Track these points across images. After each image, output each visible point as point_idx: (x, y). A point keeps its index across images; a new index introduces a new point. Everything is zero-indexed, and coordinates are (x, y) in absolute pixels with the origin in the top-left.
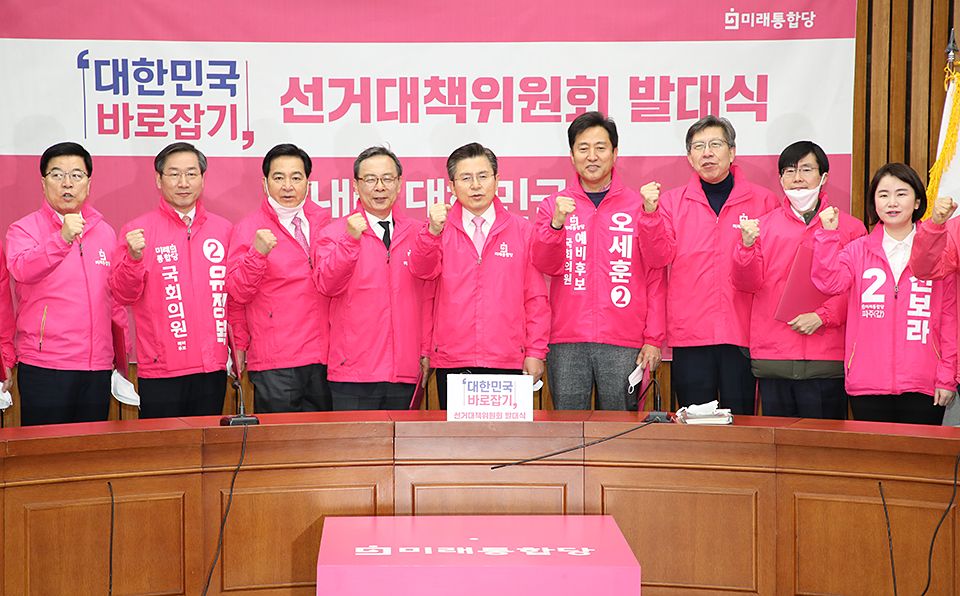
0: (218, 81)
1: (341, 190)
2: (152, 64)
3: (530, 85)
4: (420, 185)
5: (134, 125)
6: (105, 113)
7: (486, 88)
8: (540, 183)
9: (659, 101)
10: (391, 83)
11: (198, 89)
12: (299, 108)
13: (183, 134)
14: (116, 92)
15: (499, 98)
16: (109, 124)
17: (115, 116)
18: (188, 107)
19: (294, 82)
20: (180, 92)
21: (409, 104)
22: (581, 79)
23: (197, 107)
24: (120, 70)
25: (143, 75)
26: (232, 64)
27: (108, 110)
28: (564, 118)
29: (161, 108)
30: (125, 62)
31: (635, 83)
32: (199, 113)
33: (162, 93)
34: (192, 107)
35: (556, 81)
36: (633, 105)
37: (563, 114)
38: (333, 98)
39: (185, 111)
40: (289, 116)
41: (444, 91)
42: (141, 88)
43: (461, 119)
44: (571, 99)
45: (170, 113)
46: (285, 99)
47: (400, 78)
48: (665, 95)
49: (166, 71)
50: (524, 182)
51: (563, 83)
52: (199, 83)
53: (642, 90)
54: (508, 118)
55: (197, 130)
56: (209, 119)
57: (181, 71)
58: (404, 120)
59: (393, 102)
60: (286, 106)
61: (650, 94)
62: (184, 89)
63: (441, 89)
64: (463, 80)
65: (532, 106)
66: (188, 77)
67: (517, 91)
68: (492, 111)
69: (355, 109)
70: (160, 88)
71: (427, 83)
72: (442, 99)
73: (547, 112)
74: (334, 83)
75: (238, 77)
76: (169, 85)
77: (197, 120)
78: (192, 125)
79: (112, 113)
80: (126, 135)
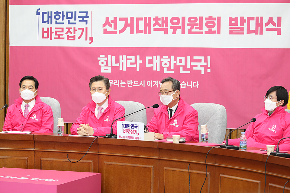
0: (81, 19)
1: (123, 59)
2: (60, 13)
3: (192, 20)
4: (151, 58)
5: (54, 36)
6: (44, 31)
7: (175, 21)
8: (195, 58)
9: (240, 26)
10: (141, 19)
11: (75, 22)
12: (109, 29)
13: (70, 38)
14: (48, 23)
15: (180, 25)
16: (46, 35)
17: (48, 32)
18: (71, 28)
19: (107, 19)
20: (69, 23)
21: (147, 27)
22: (210, 18)
23: (74, 28)
24: (50, 15)
25: (57, 17)
26: (86, 13)
27: (46, 30)
28: (204, 33)
29: (62, 29)
30: (51, 12)
31: (231, 19)
32: (75, 30)
33: (63, 23)
34: (73, 29)
35: (201, 18)
36: (230, 28)
37: (203, 31)
38: (121, 25)
39: (70, 30)
40: (105, 32)
41: (160, 22)
42: (56, 22)
43: (166, 33)
44: (207, 25)
45: (66, 31)
46: (104, 25)
47: (144, 17)
48: (242, 24)
49: (65, 16)
50: (189, 57)
51: (204, 19)
52: (75, 19)
53: (233, 22)
54: (183, 32)
55: (74, 37)
56: (79, 33)
57: (69, 15)
58: (145, 33)
59: (142, 27)
60: (105, 28)
61: (236, 24)
62: (70, 22)
63: (159, 21)
64: (167, 18)
65: (192, 28)
66: (72, 18)
67: (187, 22)
68: (177, 29)
69: (128, 29)
70: (62, 22)
71: (154, 19)
72: (159, 25)
73: (198, 30)
74: (121, 19)
75: (88, 17)
76: (66, 20)
77: (75, 33)
78: (73, 35)
79: (47, 31)
80: (51, 39)
